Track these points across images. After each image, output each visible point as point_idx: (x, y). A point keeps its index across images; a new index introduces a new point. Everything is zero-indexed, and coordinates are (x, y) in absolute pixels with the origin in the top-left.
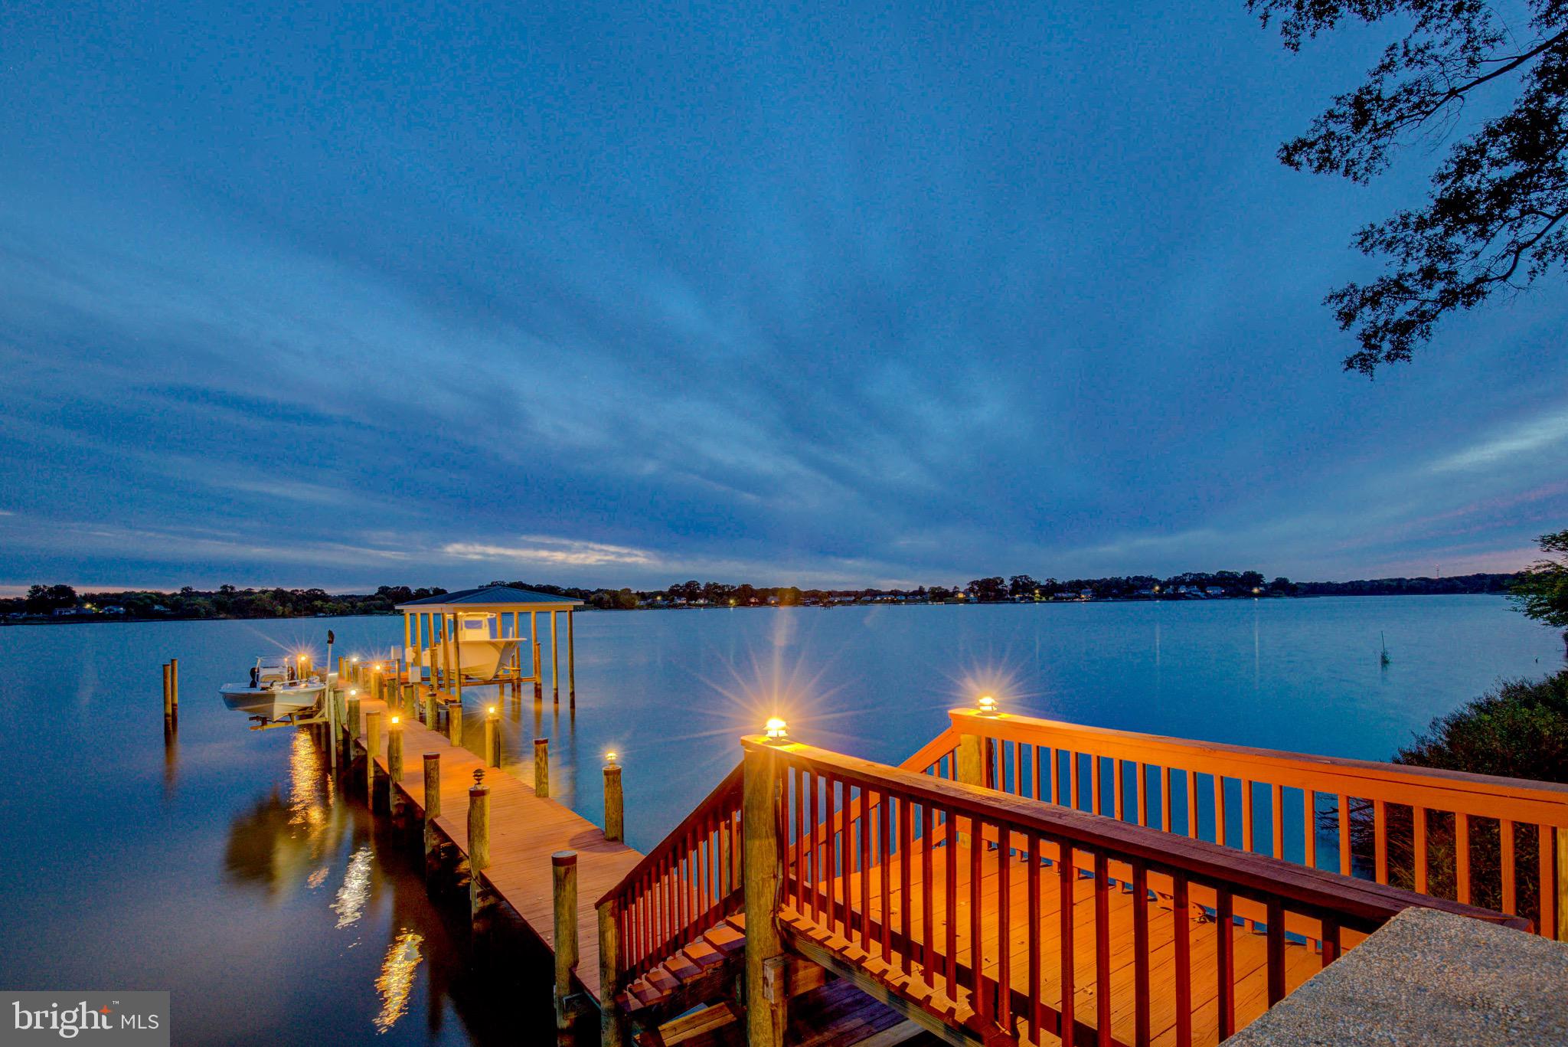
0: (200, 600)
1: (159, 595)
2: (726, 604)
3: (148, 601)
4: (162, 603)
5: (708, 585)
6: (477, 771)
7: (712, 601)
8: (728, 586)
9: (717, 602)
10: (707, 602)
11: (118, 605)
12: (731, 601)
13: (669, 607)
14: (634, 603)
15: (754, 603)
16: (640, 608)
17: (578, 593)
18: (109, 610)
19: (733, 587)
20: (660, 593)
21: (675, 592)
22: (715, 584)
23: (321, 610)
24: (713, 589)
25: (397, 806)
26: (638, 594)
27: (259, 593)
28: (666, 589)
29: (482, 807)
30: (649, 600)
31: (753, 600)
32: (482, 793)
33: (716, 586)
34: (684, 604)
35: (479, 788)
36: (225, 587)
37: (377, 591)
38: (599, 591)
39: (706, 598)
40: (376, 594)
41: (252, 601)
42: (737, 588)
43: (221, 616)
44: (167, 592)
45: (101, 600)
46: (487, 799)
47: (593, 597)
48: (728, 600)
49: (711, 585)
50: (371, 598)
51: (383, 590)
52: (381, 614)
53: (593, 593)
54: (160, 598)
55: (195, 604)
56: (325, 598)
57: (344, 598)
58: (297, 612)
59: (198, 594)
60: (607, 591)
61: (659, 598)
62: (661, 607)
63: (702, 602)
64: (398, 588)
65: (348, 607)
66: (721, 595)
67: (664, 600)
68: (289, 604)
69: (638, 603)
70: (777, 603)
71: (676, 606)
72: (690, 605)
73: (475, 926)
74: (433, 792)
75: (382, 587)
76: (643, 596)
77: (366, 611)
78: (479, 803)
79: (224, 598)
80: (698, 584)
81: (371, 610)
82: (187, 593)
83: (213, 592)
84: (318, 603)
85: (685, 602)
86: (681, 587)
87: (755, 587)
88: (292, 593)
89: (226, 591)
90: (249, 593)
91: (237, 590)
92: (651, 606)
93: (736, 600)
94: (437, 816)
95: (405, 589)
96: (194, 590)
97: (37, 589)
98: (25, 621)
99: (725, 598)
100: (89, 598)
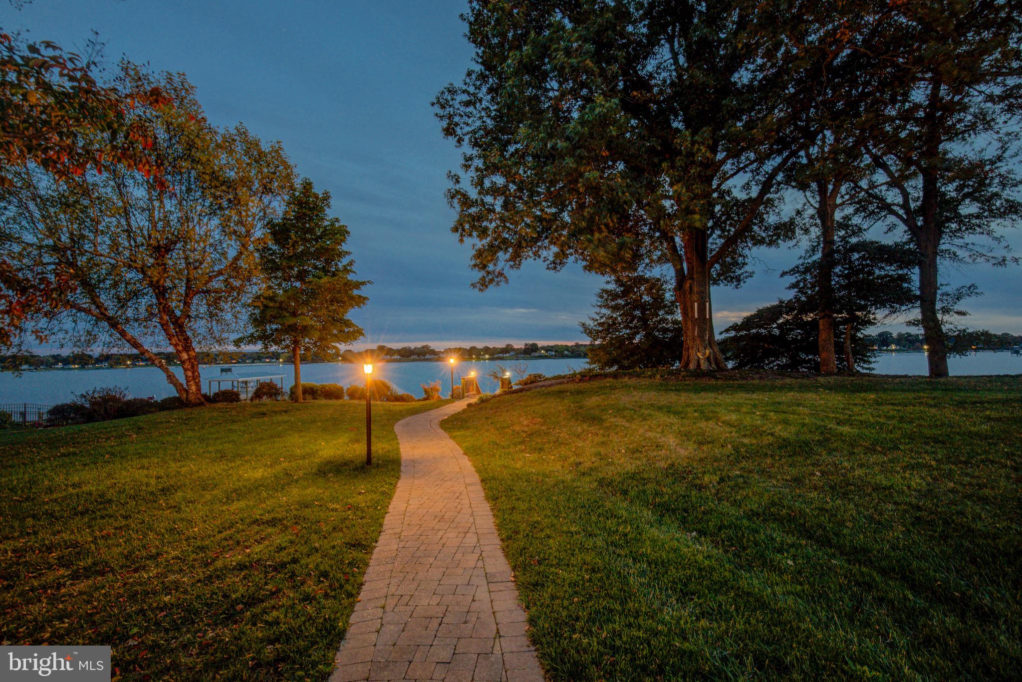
1: (566, 346)
3: (563, 349)
4: (568, 351)
5: (901, 334)
9: (909, 348)
10: (898, 348)
11: (551, 351)
22: (909, 333)
24: (906, 337)
39: (897, 345)
54: (567, 348)
82: (577, 345)
96: (580, 343)
97: (526, 345)
98: (524, 359)
99: (918, 344)
100: (543, 348)
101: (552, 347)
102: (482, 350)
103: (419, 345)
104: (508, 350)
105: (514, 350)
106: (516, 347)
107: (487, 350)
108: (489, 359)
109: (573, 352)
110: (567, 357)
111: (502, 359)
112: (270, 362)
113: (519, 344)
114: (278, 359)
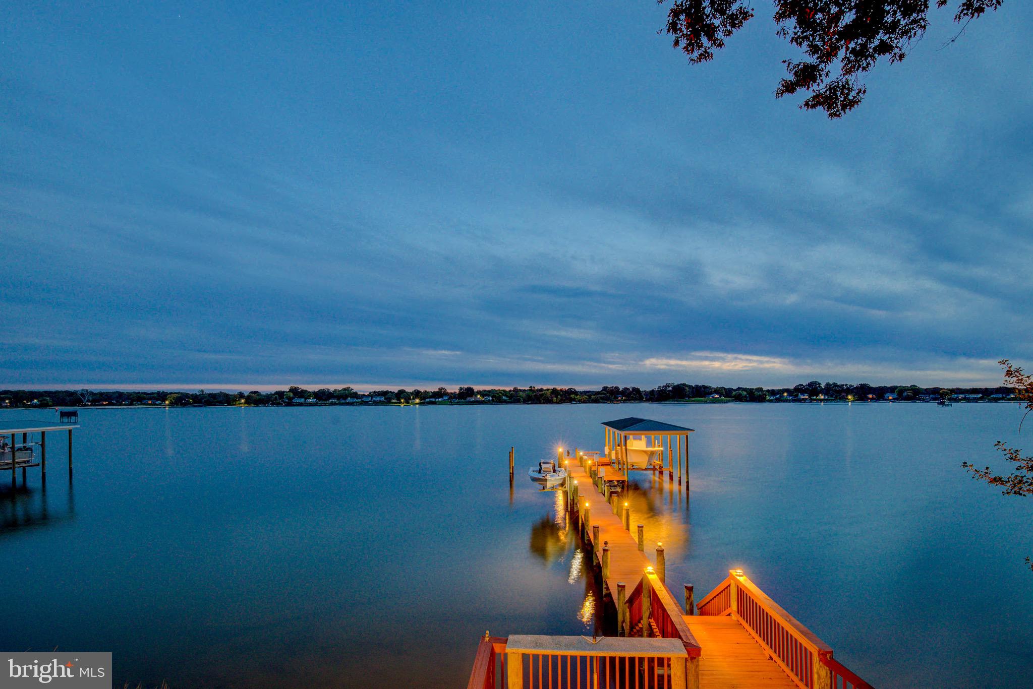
0: (521, 393)
1: (504, 391)
2: (844, 399)
3: (500, 394)
4: (506, 395)
5: (828, 385)
6: (605, 542)
7: (832, 396)
8: (846, 385)
9: (836, 397)
10: (826, 397)
11: (489, 396)
12: (850, 397)
13: (794, 401)
14: (765, 398)
15: (872, 399)
16: (770, 401)
17: (723, 390)
18: (486, 399)
19: (851, 386)
20: (787, 390)
21: (799, 390)
22: (834, 384)
23: (574, 400)
24: (833, 387)
25: (587, 540)
26: (768, 391)
27: (546, 390)
28: (792, 387)
29: (607, 556)
30: (777, 396)
31: (870, 396)
32: (607, 550)
33: (835, 385)
34: (807, 399)
35: (606, 548)
36: (531, 387)
37: (601, 389)
38: (739, 389)
39: (826, 394)
40: (601, 391)
41: (542, 395)
42: (855, 386)
43: (529, 402)
44: (508, 389)
45: (484, 393)
46: (609, 553)
47: (734, 393)
48: (847, 395)
49: (831, 385)
50: (598, 393)
51: (605, 388)
52: (604, 403)
53: (735, 390)
54: (505, 393)
55: (518, 396)
56: (576, 393)
57: (585, 393)
58: (562, 402)
59: (521, 390)
60: (745, 390)
61: (785, 394)
62: (786, 401)
63: (822, 397)
64: (613, 387)
65: (587, 398)
66: (839, 392)
67: (790, 396)
68: (559, 396)
69: (768, 398)
70: (894, 399)
71: (800, 401)
72: (811, 399)
73: (604, 599)
74: (596, 541)
75: (604, 387)
76: (772, 392)
77: (596, 401)
78: (606, 554)
79: (530, 393)
80: (819, 384)
81: (599, 400)
82: (516, 390)
83: (526, 389)
84: (573, 396)
85: (807, 397)
86: (804, 387)
87: (873, 385)
88: (561, 390)
89: (531, 390)
90: (541, 390)
91: (536, 388)
92: (778, 400)
93: (854, 396)
94: (597, 551)
95: (617, 388)
96: (519, 388)
97: (461, 389)
98: (458, 403)
99: (843, 394)
100: (479, 392)
101: (489, 391)
102: (412, 393)
103: (340, 387)
104: (440, 394)
105: (446, 394)
106: (449, 391)
107: (417, 394)
108: (419, 404)
109: (511, 397)
110: (505, 402)
111: (434, 403)
112: (154, 404)
113: (453, 388)
114: (164, 400)
